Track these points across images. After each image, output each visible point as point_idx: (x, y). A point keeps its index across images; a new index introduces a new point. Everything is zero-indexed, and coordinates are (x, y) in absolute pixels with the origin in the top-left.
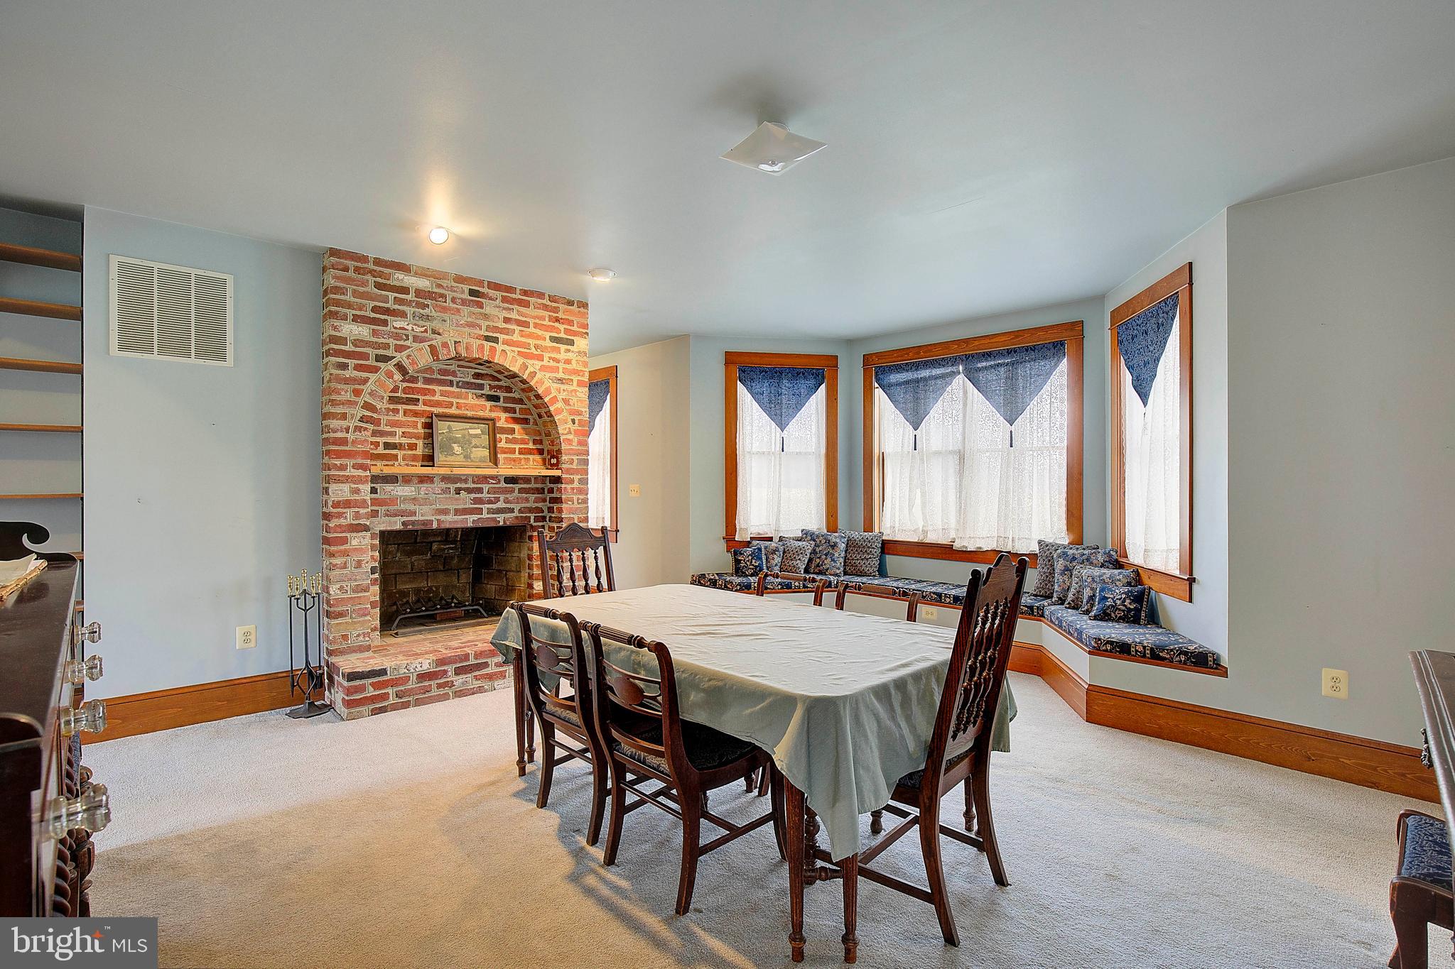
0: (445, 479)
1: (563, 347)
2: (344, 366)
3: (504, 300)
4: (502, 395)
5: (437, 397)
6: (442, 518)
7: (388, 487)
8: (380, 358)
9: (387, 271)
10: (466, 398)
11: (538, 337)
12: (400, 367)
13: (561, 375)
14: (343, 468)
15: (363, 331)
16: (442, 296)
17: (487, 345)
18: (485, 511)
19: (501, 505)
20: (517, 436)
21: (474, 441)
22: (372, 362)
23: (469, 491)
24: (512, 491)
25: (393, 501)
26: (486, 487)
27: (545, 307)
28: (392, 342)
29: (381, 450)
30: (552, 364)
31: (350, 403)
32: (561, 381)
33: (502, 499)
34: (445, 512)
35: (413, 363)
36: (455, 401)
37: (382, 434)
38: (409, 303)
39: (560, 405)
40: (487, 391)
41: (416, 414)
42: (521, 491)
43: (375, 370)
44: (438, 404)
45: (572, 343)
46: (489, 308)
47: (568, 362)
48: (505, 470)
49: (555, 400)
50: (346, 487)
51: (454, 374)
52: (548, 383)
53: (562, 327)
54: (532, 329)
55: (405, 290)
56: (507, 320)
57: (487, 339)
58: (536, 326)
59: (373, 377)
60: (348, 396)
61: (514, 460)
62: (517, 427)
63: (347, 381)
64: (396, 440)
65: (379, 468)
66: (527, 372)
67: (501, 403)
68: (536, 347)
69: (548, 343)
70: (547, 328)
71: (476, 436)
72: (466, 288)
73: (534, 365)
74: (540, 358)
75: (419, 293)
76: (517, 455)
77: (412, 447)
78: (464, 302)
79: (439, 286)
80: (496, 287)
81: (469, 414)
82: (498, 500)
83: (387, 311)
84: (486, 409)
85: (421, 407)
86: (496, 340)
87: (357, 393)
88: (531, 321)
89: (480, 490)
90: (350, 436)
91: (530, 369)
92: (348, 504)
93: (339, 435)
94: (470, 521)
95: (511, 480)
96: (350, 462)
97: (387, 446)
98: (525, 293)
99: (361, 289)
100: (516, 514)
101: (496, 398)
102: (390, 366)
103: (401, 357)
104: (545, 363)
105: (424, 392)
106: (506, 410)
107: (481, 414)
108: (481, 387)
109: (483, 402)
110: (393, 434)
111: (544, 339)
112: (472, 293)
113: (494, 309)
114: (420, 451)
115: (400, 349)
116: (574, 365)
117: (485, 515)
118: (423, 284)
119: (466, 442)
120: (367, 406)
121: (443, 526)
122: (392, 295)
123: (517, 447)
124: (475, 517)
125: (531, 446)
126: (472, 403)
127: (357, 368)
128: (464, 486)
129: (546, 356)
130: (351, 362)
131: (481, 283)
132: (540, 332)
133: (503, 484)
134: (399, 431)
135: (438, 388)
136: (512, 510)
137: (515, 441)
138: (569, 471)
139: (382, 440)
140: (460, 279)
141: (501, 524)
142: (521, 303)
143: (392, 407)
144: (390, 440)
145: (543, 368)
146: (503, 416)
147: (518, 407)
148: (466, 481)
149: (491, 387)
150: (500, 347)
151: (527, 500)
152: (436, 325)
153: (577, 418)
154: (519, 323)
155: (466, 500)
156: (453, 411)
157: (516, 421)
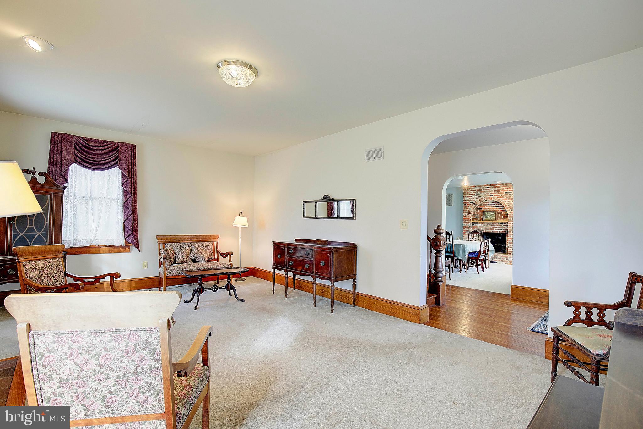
0: (486, 223)
1: (508, 194)
2: (465, 205)
3: (494, 187)
4: (499, 205)
5: (485, 207)
6: (486, 230)
7: (476, 224)
8: (471, 203)
9: (472, 188)
10: (491, 207)
11: (502, 193)
12: (474, 204)
13: (508, 200)
14: (465, 221)
15: (468, 199)
16: (482, 190)
17: (490, 197)
18: (495, 229)
19: (498, 228)
20: (502, 214)
21: (492, 215)
22: (469, 203)
23: (492, 225)
24: (502, 225)
25: (477, 227)
26: (495, 225)
27: (504, 186)
28: (473, 200)
29: (475, 218)
30: (506, 198)
31: (466, 210)
32: (508, 201)
33: (499, 227)
34: (487, 229)
35: (476, 203)
36: (489, 208)
37: (475, 215)
38: (475, 192)
39: (508, 207)
40: (496, 205)
41: (481, 211)
42: (503, 225)
43: (470, 205)
44: (485, 209)
45: (511, 192)
46: (491, 189)
47: (510, 197)
48: (499, 221)
49: (506, 206)
50: (465, 224)
51: (489, 203)
52: (504, 202)
53: (508, 190)
54: (501, 192)
55: (475, 190)
56: (495, 191)
57: (490, 196)
58: (501, 191)
59: (470, 206)
60: (466, 209)
61: (502, 219)
62: (502, 212)
63: (466, 207)
64: (478, 216)
65: (475, 221)
66: (499, 201)
67: (499, 207)
68: (502, 195)
69: (505, 194)
70: (504, 191)
71: (493, 214)
72: (486, 187)
73: (501, 199)
74: (503, 197)
75: (477, 190)
76: (503, 218)
77: (481, 217)
78: (485, 190)
79: (481, 188)
80: (492, 185)
81: (492, 210)
82: (498, 227)
83: (472, 194)
84: (495, 209)
85: (482, 210)
86: (492, 196)
87: (467, 209)
88: (500, 190)
89: (494, 225)
90: (466, 216)
91: (500, 200)
92: (465, 227)
93: (464, 216)
94: (492, 231)
95: (500, 223)
96: (466, 220)
97: (476, 217)
98: (499, 185)
99: (468, 192)
100: (502, 230)
101: (498, 206)
102: (472, 204)
103: (474, 202)
104: (504, 198)
105: (483, 207)
106: (500, 208)
107: (494, 210)
108: (494, 204)
109: (495, 207)
110: (477, 215)
111: (504, 193)
112: (487, 187)
113: (492, 190)
114: (482, 218)
115: (474, 201)
116: (512, 197)
117: (495, 230)
118: (478, 188)
119: (490, 216)
120: (469, 211)
121: (486, 232)
122: (473, 192)
123: (503, 216)
124: (493, 231)
125: (506, 216)
126: (493, 208)
127: (467, 205)
128: (490, 224)
129: (504, 197)
130: (466, 204)
131: (489, 185)
132: (502, 192)
133: (499, 224)
134: (478, 214)
135: (485, 206)
136: (501, 230)
137: (502, 215)
138: (510, 221)
139: (475, 216)
140: (485, 186)
141: (499, 232)
142: (498, 187)
143: (477, 210)
144: (477, 216)
145: (503, 199)
146: (499, 210)
147: (503, 208)
148: (491, 223)
149: (497, 204)
150: (493, 197)
151: (505, 228)
152: (480, 195)
153: (512, 209)
154: (497, 191)
155: (491, 227)
156: (489, 210)
157: (502, 211)
